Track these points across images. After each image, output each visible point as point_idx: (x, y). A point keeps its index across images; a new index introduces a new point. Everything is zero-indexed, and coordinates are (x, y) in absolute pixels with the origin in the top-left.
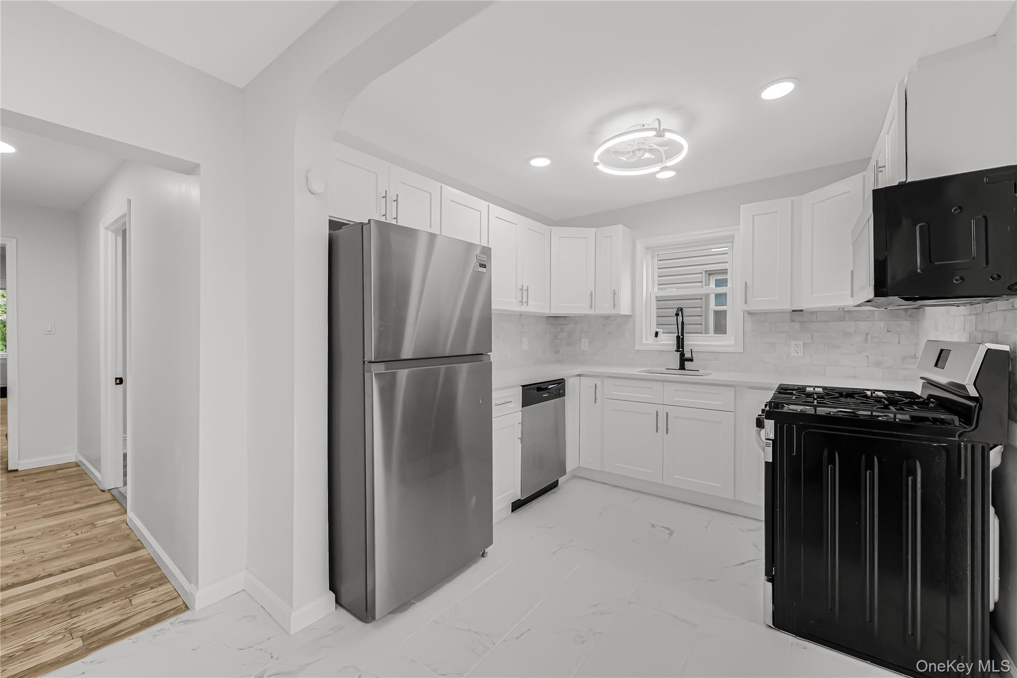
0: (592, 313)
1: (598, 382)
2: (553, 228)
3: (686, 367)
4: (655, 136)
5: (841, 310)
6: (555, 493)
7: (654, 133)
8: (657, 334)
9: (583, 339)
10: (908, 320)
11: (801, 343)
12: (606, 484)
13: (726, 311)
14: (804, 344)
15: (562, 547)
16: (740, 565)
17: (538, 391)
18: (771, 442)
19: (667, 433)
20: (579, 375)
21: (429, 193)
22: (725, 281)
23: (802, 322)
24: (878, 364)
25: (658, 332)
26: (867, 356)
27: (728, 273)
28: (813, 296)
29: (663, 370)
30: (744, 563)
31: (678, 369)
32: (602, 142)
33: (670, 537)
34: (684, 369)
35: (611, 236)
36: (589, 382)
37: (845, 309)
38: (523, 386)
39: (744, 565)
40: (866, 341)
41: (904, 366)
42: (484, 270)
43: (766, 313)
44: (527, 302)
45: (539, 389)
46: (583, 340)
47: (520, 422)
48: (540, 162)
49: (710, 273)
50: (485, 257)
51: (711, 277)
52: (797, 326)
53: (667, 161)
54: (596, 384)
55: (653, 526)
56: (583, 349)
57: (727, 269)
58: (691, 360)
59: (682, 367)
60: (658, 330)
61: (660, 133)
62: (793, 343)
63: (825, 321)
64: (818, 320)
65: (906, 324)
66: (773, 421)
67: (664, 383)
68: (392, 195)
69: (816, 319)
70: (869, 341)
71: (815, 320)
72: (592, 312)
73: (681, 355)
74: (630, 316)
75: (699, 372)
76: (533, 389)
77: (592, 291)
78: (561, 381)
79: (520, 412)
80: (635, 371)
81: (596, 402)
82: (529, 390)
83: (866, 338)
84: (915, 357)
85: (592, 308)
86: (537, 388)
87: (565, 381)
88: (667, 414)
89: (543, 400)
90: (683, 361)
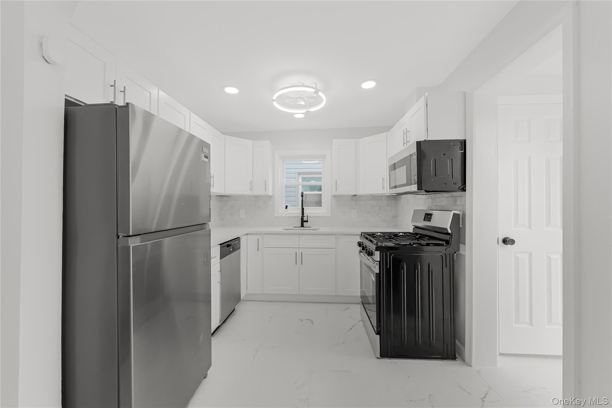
1: (259, 237)
2: (227, 137)
3: (304, 226)
4: (314, 92)
5: (371, 195)
6: (234, 315)
7: (313, 90)
8: (287, 207)
9: (240, 210)
12: (264, 301)
13: (321, 194)
14: (357, 211)
15: (257, 351)
16: (350, 330)
17: (227, 247)
18: (378, 262)
19: (302, 264)
20: (247, 234)
21: (149, 92)
22: (320, 178)
23: (356, 201)
24: (384, 220)
25: (287, 206)
26: (380, 217)
27: (322, 174)
29: (292, 228)
30: (351, 328)
31: (300, 227)
32: (281, 88)
33: (313, 324)
34: (303, 227)
35: (263, 147)
36: (255, 238)
38: (220, 244)
39: (352, 329)
42: (206, 160)
43: (341, 196)
45: (228, 246)
47: (219, 271)
48: (231, 90)
49: (299, 174)
50: (207, 150)
51: (300, 175)
52: (353, 202)
53: (310, 108)
54: (258, 239)
55: (301, 320)
56: (241, 216)
57: (321, 172)
58: (307, 221)
59: (302, 226)
60: (287, 205)
61: (316, 92)
62: (353, 211)
63: (365, 200)
66: (379, 252)
67: (300, 236)
68: (120, 87)
71: (361, 200)
72: (251, 193)
73: (302, 219)
74: (272, 196)
75: (312, 228)
76: (225, 246)
77: (251, 180)
78: (238, 239)
79: (219, 263)
80: (280, 229)
81: (258, 251)
82: (223, 247)
83: (380, 209)
84: (396, 216)
85: (251, 191)
86: (227, 245)
87: (240, 239)
88: (302, 253)
89: (230, 252)
90: (303, 221)
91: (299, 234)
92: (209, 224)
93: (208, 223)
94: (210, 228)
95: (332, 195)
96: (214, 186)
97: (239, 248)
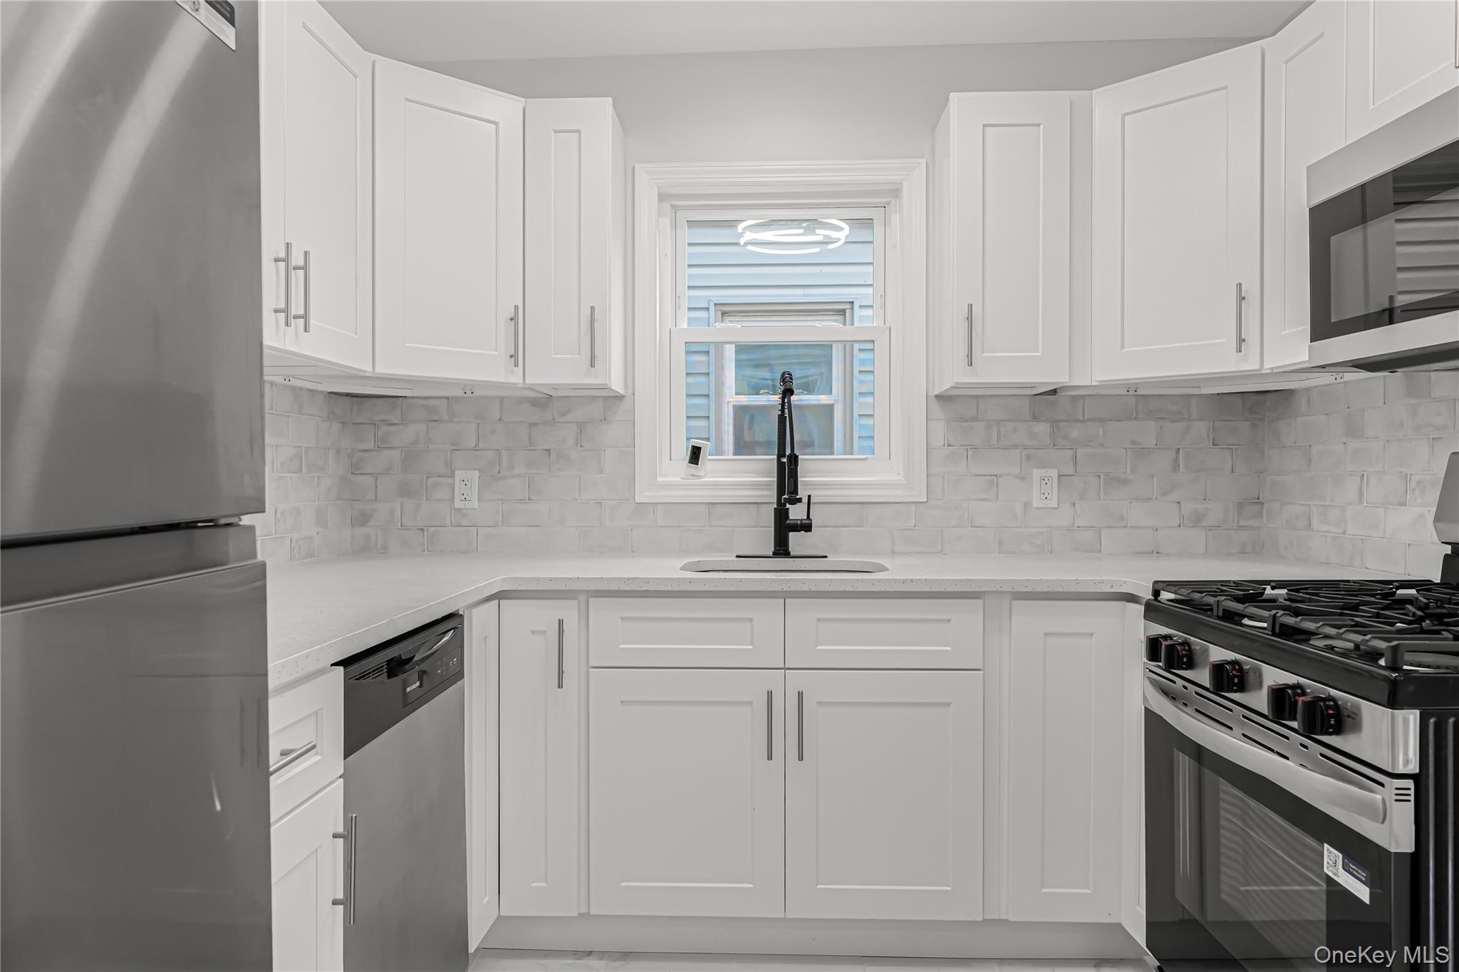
0: (512, 380)
1: (569, 612)
2: (383, 63)
3: (791, 549)
5: (1132, 392)
8: (695, 455)
9: (457, 472)
10: (1246, 419)
11: (1054, 473)
14: (1059, 476)
17: (389, 677)
18: (1410, 784)
20: (499, 596)
23: (1054, 423)
24: (1197, 520)
25: (698, 450)
26: (1179, 502)
28: (1125, 350)
29: (729, 559)
31: (771, 554)
34: (787, 554)
35: (578, 131)
36: (543, 615)
37: (1140, 392)
38: (345, 663)
40: (1176, 462)
41: (1242, 523)
44: (305, 317)
45: (396, 666)
46: (459, 474)
52: (1042, 428)
54: (561, 622)
56: (458, 504)
58: (806, 527)
59: (782, 549)
60: (696, 442)
62: (1037, 473)
63: (1101, 420)
64: (1086, 418)
65: (1244, 426)
67: (787, 602)
69: (1084, 417)
70: (1182, 469)
71: (1082, 418)
73: (781, 514)
74: (620, 398)
75: (834, 560)
76: (379, 669)
77: (516, 307)
78: (451, 621)
79: (342, 780)
80: (670, 569)
81: (560, 686)
82: (364, 676)
83: (1176, 461)
84: (1258, 501)
85: (516, 365)
86: (389, 662)
87: (462, 623)
88: (800, 695)
89: (409, 705)
90: (784, 528)
91: (785, 595)
92: (251, 529)
93: (246, 520)
94: (260, 557)
95: (932, 393)
96: (312, 321)
97: (459, 675)
